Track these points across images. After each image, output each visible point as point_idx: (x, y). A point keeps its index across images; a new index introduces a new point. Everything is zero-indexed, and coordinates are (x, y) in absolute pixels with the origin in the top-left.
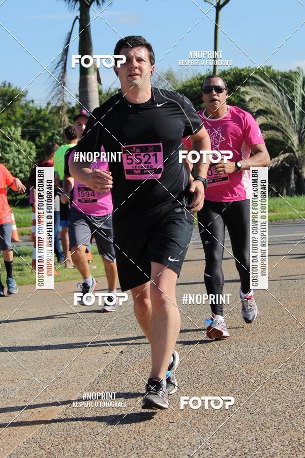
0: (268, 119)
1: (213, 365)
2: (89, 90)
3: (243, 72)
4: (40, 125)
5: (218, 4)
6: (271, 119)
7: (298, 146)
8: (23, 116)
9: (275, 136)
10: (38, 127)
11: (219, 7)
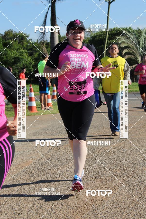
0: (129, 50)
1: (92, 147)
2: (54, 37)
3: (119, 30)
4: (34, 50)
5: (109, 1)
6: (130, 50)
7: (141, 61)
8: (27, 46)
9: (131, 57)
10: (33, 50)
11: (110, 3)
